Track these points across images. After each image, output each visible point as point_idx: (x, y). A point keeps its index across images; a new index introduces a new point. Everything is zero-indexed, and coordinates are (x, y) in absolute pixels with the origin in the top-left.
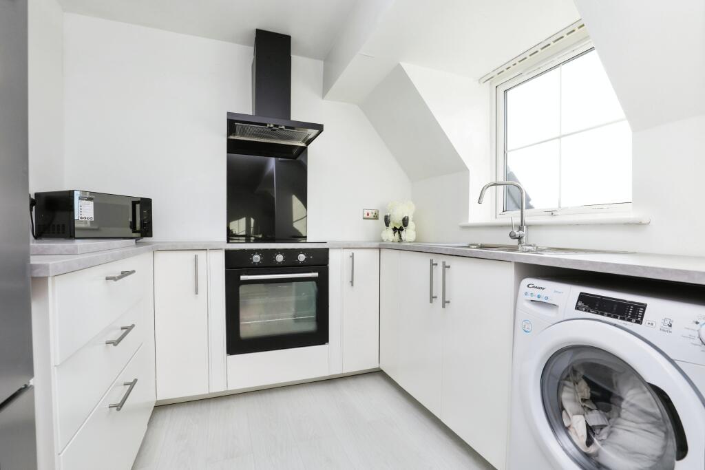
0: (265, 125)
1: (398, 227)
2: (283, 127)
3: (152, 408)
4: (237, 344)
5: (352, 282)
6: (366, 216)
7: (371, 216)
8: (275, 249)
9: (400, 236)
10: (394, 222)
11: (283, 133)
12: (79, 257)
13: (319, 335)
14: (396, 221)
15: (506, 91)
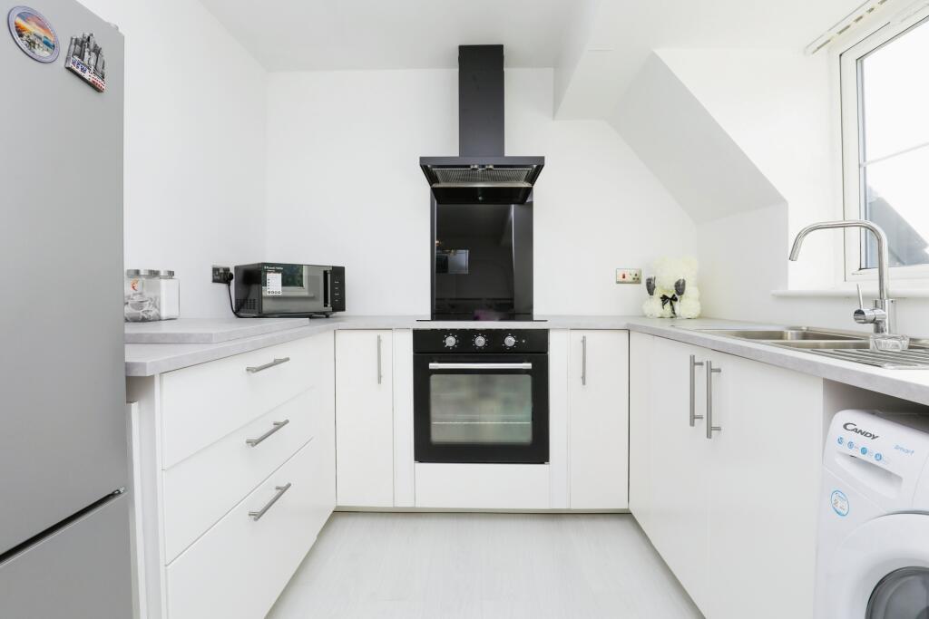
0: (469, 166)
1: (670, 296)
2: (491, 167)
3: (331, 513)
4: (428, 450)
5: (584, 378)
6: (621, 279)
7: (629, 278)
8: (474, 330)
9: (673, 309)
10: (662, 288)
11: (493, 173)
12: (213, 347)
13: (535, 450)
14: (665, 286)
15: (860, 59)
